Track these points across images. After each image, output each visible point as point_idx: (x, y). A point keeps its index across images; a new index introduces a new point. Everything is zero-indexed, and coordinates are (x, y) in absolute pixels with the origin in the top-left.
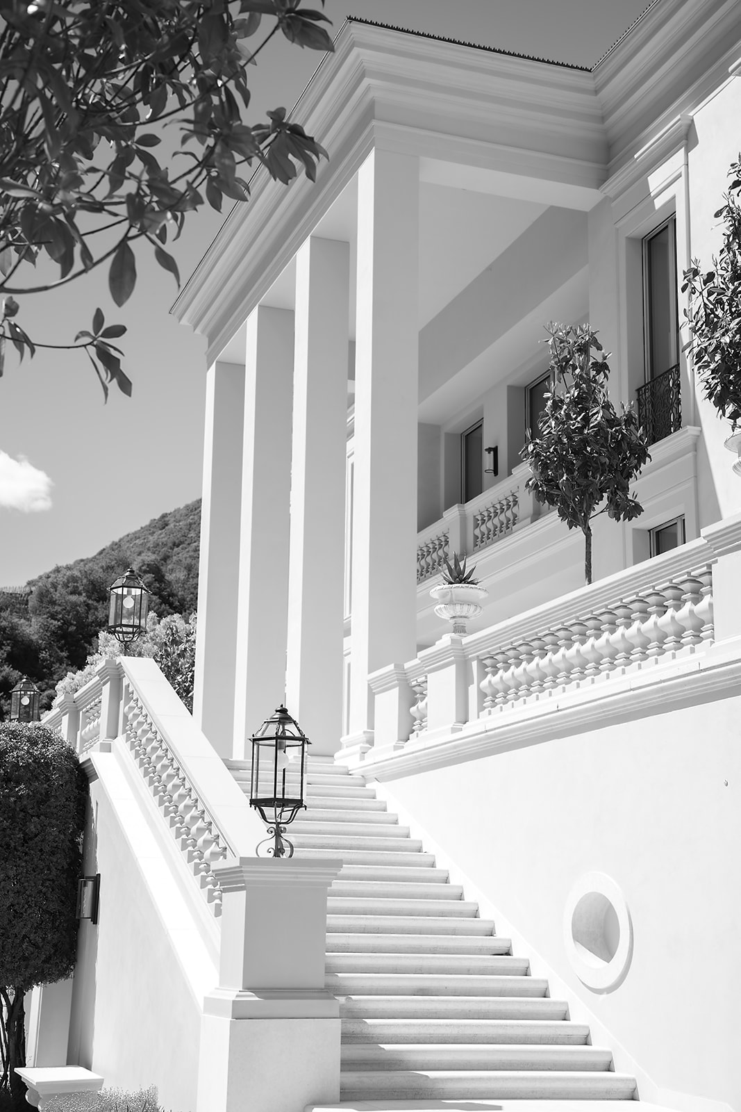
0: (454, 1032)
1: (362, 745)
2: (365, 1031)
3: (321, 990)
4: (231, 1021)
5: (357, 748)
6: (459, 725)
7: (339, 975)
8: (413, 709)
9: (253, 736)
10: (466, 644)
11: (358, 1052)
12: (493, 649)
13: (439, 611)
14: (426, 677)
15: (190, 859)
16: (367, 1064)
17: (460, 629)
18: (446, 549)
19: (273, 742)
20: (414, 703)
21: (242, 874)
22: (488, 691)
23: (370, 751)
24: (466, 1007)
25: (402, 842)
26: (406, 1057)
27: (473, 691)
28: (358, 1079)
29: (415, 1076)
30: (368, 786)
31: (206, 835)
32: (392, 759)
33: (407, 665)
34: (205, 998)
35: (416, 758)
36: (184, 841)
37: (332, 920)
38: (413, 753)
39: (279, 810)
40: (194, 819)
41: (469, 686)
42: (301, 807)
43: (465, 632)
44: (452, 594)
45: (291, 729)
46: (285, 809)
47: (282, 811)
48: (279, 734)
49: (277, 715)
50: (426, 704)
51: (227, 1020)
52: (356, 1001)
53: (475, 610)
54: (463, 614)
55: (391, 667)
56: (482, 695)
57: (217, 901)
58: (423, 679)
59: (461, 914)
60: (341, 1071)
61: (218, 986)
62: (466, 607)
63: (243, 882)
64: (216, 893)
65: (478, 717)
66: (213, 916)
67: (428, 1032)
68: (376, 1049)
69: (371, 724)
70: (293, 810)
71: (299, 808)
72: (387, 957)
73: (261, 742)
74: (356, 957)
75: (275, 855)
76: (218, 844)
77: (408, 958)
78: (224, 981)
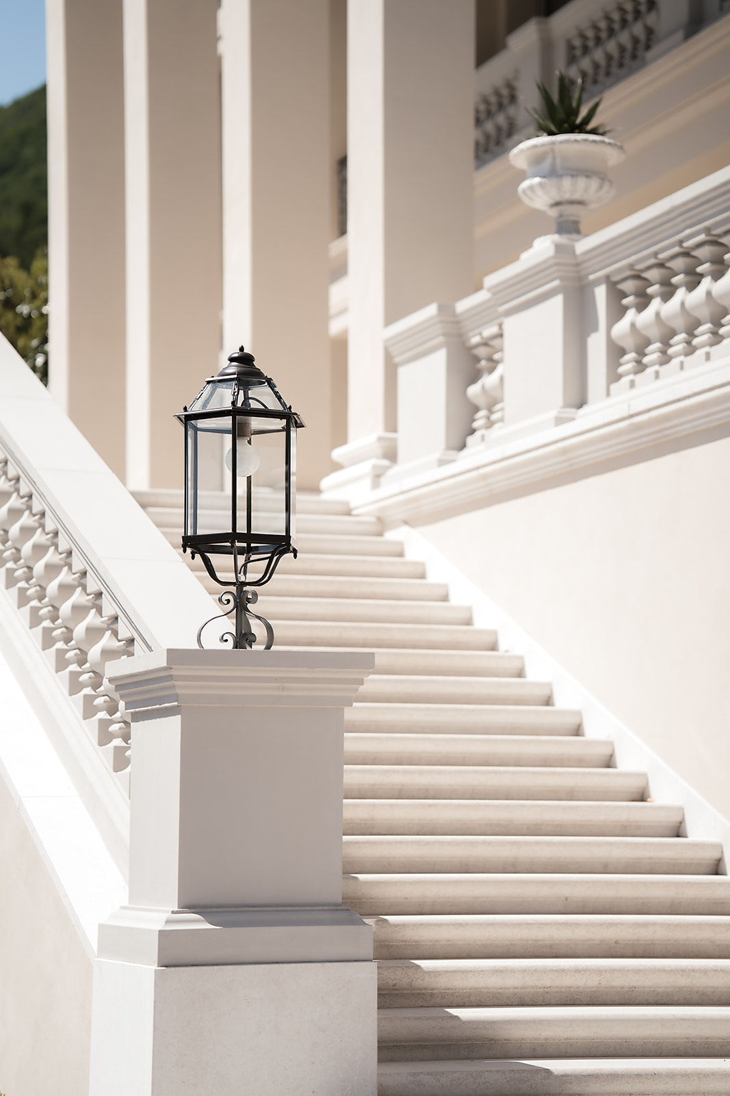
0: (591, 982)
1: (373, 462)
2: (419, 983)
3: (335, 907)
4: (156, 971)
5: (366, 467)
6: (571, 412)
7: (360, 876)
8: (473, 390)
9: (185, 409)
10: (585, 254)
11: (410, 1022)
12: (640, 257)
13: (529, 193)
14: (500, 326)
15: (61, 664)
16: (424, 1047)
17: (569, 227)
18: (511, 110)
19: (227, 422)
20: (475, 377)
21: (172, 682)
22: (628, 343)
23: (390, 473)
24: (610, 935)
25: (459, 633)
26: (503, 1033)
27: (597, 345)
28: (412, 1078)
29: (524, 1071)
30: (390, 536)
31: (92, 618)
32: (436, 482)
33: (462, 306)
34: (102, 928)
35: (485, 477)
36: (47, 632)
37: (354, 775)
38: (478, 468)
39: (241, 559)
40: (66, 589)
41: (589, 335)
42: (287, 551)
43: (578, 231)
44: (554, 158)
45: (261, 396)
46: (253, 557)
47: (248, 561)
48: (239, 404)
49: (233, 368)
50: (502, 379)
51: (150, 968)
52: (396, 925)
53: (601, 187)
54: (577, 196)
55: (431, 310)
56: (616, 352)
57: (118, 742)
58: (494, 330)
59: (581, 762)
60: (380, 1061)
61: (126, 903)
62: (582, 182)
63: (176, 697)
64: (115, 728)
65: (608, 394)
66: (111, 770)
67: (540, 983)
68: (443, 1018)
69: (391, 422)
70: (271, 559)
71: (282, 553)
72: (450, 843)
73: (201, 423)
74: (389, 843)
75: (236, 647)
76: (115, 633)
77: (489, 843)
78: (138, 892)
